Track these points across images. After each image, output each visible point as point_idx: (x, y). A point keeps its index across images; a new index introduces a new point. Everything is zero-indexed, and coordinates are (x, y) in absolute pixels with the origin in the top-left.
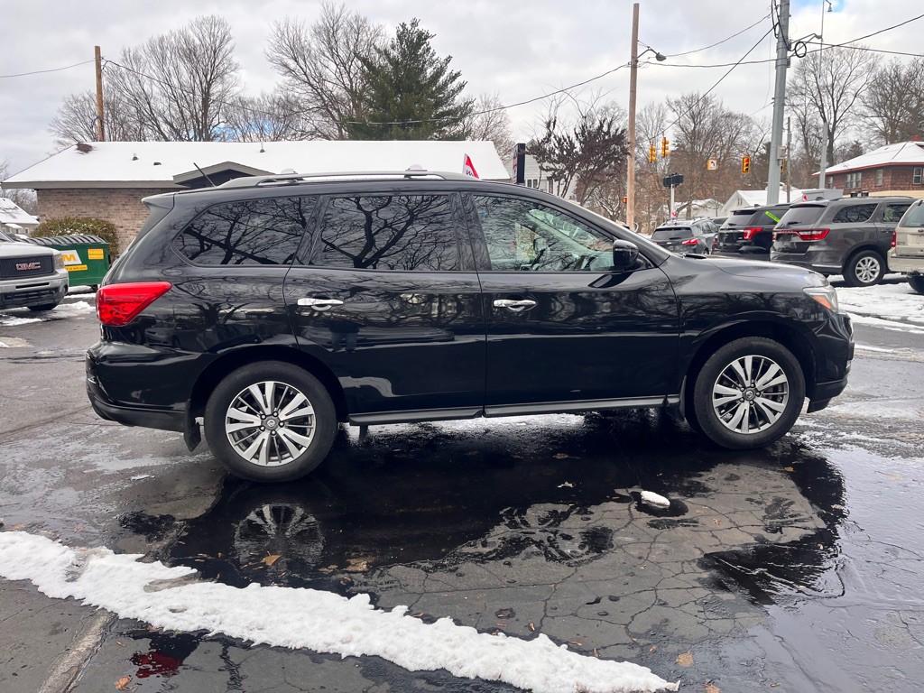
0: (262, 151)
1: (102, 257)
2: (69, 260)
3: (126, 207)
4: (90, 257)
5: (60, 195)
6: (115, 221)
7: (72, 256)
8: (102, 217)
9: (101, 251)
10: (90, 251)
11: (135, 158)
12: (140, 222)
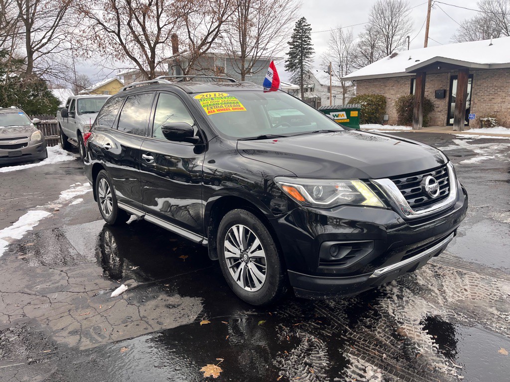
0: (491, 44)
1: (357, 115)
2: (341, 117)
3: (393, 87)
4: (351, 115)
5: (365, 83)
6: (387, 95)
7: (343, 115)
8: (382, 93)
9: (357, 112)
10: (352, 112)
11: (410, 59)
12: (399, 95)
